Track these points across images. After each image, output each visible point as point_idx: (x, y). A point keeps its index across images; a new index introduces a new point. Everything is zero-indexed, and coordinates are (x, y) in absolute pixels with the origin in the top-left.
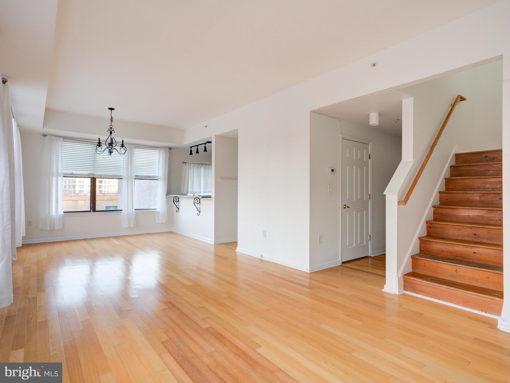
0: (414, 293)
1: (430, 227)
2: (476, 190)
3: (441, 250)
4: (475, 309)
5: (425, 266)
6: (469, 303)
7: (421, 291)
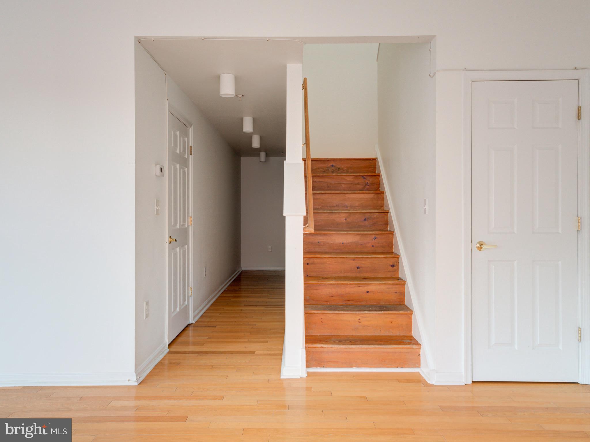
0: (320, 367)
1: (308, 264)
2: (335, 208)
3: (331, 295)
4: (391, 367)
5: (322, 322)
6: (385, 361)
7: (330, 361)
